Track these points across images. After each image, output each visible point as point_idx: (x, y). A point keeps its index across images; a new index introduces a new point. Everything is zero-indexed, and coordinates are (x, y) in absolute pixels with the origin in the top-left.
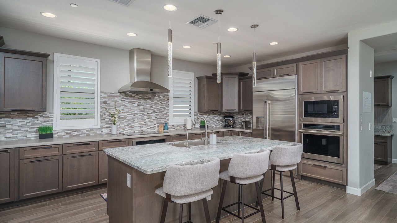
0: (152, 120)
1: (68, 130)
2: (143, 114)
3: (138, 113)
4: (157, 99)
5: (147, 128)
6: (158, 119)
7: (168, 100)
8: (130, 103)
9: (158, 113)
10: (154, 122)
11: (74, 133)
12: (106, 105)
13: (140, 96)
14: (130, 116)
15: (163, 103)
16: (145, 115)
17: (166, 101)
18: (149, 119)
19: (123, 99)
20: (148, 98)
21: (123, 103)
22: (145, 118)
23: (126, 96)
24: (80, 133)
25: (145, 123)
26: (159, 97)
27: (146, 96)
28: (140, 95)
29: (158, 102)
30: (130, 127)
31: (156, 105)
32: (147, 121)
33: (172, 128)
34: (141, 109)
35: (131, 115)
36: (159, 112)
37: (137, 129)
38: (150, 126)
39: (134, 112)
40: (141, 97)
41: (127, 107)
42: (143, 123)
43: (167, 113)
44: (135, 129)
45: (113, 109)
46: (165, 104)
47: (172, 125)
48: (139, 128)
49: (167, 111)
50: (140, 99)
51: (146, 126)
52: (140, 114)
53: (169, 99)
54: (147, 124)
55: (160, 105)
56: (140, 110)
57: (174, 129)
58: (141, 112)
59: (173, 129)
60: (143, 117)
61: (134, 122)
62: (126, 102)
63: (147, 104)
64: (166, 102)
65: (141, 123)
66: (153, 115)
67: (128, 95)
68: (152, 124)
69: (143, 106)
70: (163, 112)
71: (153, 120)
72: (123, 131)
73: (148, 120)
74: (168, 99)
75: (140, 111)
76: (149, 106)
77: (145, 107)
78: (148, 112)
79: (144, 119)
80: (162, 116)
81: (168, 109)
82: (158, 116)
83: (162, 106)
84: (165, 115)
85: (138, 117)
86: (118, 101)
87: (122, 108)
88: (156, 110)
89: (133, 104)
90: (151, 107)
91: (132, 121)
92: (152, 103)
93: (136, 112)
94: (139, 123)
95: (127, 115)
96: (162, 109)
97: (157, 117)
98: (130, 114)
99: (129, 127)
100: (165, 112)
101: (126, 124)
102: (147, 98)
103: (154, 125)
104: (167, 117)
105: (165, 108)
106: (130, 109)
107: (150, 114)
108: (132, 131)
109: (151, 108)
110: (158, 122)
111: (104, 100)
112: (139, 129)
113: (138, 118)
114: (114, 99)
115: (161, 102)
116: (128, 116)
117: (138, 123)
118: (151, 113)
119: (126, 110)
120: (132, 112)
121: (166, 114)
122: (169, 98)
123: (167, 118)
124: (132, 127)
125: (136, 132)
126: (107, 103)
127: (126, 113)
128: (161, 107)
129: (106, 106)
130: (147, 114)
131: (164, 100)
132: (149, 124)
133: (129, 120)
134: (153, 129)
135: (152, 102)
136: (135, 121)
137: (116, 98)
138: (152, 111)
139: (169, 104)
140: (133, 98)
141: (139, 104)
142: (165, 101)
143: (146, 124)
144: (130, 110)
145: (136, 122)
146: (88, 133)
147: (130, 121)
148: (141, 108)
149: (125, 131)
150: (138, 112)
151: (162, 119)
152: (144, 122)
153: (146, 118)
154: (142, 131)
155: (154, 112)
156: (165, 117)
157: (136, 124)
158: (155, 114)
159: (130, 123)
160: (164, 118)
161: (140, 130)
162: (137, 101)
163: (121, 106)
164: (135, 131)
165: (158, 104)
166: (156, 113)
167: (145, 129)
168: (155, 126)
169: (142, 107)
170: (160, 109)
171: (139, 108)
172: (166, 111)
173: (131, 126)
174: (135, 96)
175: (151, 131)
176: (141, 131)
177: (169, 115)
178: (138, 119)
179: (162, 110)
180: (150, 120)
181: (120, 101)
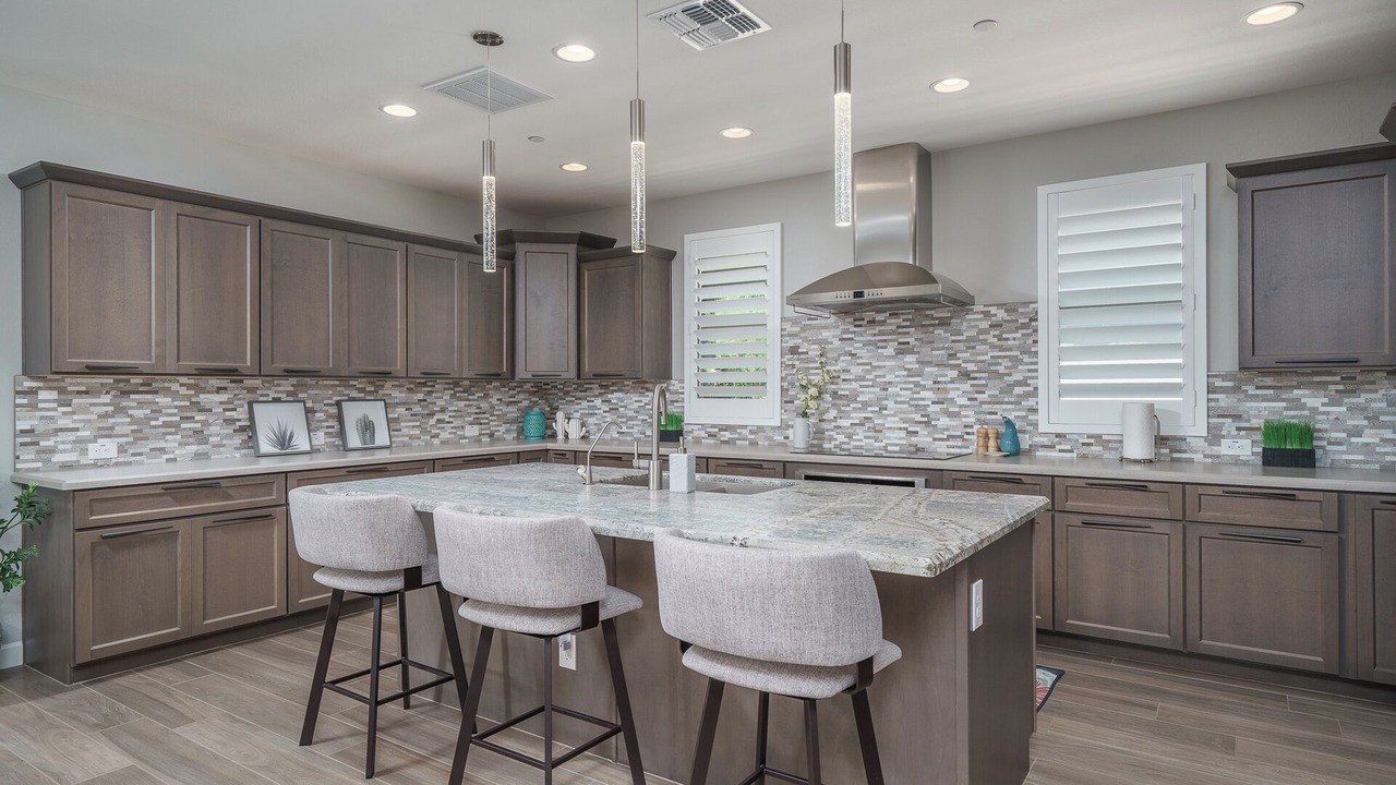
0: (957, 409)
1: (713, 426)
2: (917, 384)
3: (898, 379)
4: (977, 323)
5: (935, 439)
6: (982, 403)
7: (1033, 323)
8: (870, 345)
9: (983, 382)
10: (965, 416)
11: (724, 436)
12: (796, 357)
13: (905, 317)
14: (870, 393)
15: (1004, 336)
16: (924, 388)
17: (1024, 326)
18: (942, 403)
19: (845, 336)
20: (937, 322)
21: (847, 349)
22: (923, 399)
23: (857, 323)
24: (736, 436)
25: (926, 419)
26: (987, 314)
27: (927, 316)
28: (902, 314)
29: (981, 337)
30: (869, 428)
31: (974, 348)
32: (935, 413)
33: (1058, 447)
34: (908, 366)
35: (871, 389)
36: (986, 375)
37: (896, 438)
38: (946, 433)
39: (884, 376)
40: (908, 323)
41: (859, 361)
42: (918, 418)
43: (1026, 378)
44: (889, 438)
45: (817, 368)
46: (1017, 342)
47: (1058, 435)
48: (903, 434)
49: (1030, 371)
50: (905, 330)
51: (931, 429)
52: (905, 383)
53: (1036, 320)
54: (933, 423)
55: (993, 347)
56: (906, 369)
57: (1071, 451)
58: (908, 376)
59: (1060, 451)
60: (915, 396)
61: (884, 412)
62: (856, 345)
63: (935, 345)
64: (1024, 331)
65: (910, 416)
66: (958, 389)
67: (863, 320)
68: (954, 423)
69: (918, 353)
70: (1010, 375)
71: (961, 406)
72: (847, 440)
73: (937, 408)
74: (1031, 320)
75: (906, 373)
76: (943, 352)
77: (927, 359)
78: (937, 376)
79: (921, 403)
80: (1000, 393)
81: (1032, 363)
82: (984, 393)
83: (1001, 349)
84: (1018, 390)
85: (898, 395)
86: (831, 343)
87: (844, 364)
88: (971, 367)
89: (880, 350)
90: (949, 355)
91: (877, 409)
92: (953, 341)
93: (890, 378)
94: (902, 416)
95: (861, 386)
96: (1000, 364)
97: (976, 396)
98: (870, 383)
99: (866, 428)
100: (1018, 377)
101: (857, 417)
102: (932, 322)
103: (966, 426)
104: (1027, 395)
105: (1016, 361)
106: (869, 367)
107: (945, 383)
108: (877, 444)
109: (951, 362)
110: (983, 417)
111: (792, 342)
112: (900, 439)
113: (899, 399)
114: (820, 337)
115: (996, 333)
116: (861, 390)
117: (897, 419)
118: (952, 381)
119: (857, 370)
120: (876, 376)
121: (1024, 383)
122: (1037, 312)
123: (1031, 402)
124: (876, 431)
125: (889, 448)
126: (800, 350)
127: (856, 380)
128: (999, 357)
129: (798, 360)
130: (935, 382)
131: (1013, 325)
132: (944, 421)
133: (865, 405)
134: (960, 444)
135: (953, 338)
136: (886, 409)
137: (826, 334)
138: (954, 373)
139: (1035, 342)
140: (881, 328)
141: (901, 346)
142: (1017, 329)
143: (928, 424)
144: (869, 372)
145: (892, 412)
146: (752, 437)
147: (869, 409)
148: (910, 363)
149: (853, 443)
150: (896, 377)
151: (1004, 406)
152: (922, 416)
153: (929, 399)
154: (913, 449)
155: (966, 375)
156: (1018, 396)
157: (889, 418)
158: (967, 386)
159: (870, 415)
160: (1011, 403)
161: (905, 442)
162: (894, 337)
163: (842, 358)
164: (887, 445)
165: (984, 342)
166: (975, 379)
167: (923, 439)
168: (968, 434)
169: (915, 360)
170: (989, 364)
171: (901, 364)
172: (1021, 371)
173: (871, 425)
174: (885, 321)
175: (952, 451)
176: (910, 445)
177: (1036, 389)
178: (896, 402)
179: (1001, 369)
180: (945, 406)
181: (837, 343)
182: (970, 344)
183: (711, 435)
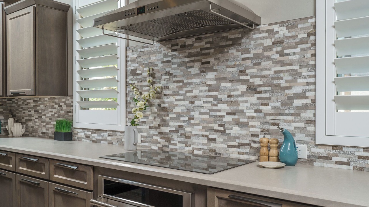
0: (246, 120)
1: (88, 130)
2: (215, 98)
3: (201, 94)
4: (262, 41)
5: (229, 146)
6: (266, 114)
7: (312, 38)
8: (182, 65)
9: (267, 95)
10: (253, 126)
11: (94, 137)
12: (135, 77)
13: (207, 40)
14: (182, 105)
15: (286, 51)
16: (221, 101)
17: (303, 41)
18: (234, 114)
19: (166, 59)
20: (231, 42)
21: (167, 70)
22: (220, 111)
23: (174, 48)
24: (100, 138)
25: (222, 128)
26: (271, 32)
27: (223, 38)
28: (205, 38)
29: (266, 54)
30: (181, 134)
31: (260, 64)
32: (229, 123)
33: (334, 159)
34: (209, 83)
35: (183, 103)
36: (269, 89)
37: (200, 144)
38: (237, 141)
39: (191, 91)
40: (208, 46)
41: (175, 79)
42: (216, 127)
43: (304, 92)
44: (194, 144)
45: (147, 86)
46: (297, 57)
47: (334, 147)
48: (205, 141)
49: (308, 84)
50: (207, 51)
51: (225, 137)
52: (208, 96)
53: (314, 34)
54: (228, 131)
55: (276, 62)
56: (207, 85)
57: (347, 164)
58: (209, 91)
59: (337, 163)
60: (214, 108)
61: (192, 121)
62: (173, 66)
63: (229, 63)
64: (303, 46)
65: (211, 125)
66: (246, 102)
67: (177, 45)
68: (244, 132)
69: (216, 71)
70: (289, 88)
71: (249, 117)
72: (167, 144)
73: (228, 119)
74: (309, 35)
75: (207, 88)
76: (235, 69)
77: (223, 76)
78: (231, 90)
79: (218, 114)
80: (282, 105)
81: (310, 77)
82: (267, 105)
83: (283, 64)
84: (298, 103)
85: (202, 107)
86: (157, 65)
87: (165, 82)
88: (257, 81)
89: (189, 70)
90: (241, 72)
91: (187, 119)
92: (243, 59)
93: (196, 93)
94: (205, 125)
95: (176, 100)
96: (281, 78)
97: (262, 108)
98: (182, 97)
99: (179, 134)
100: (297, 90)
101: (174, 125)
102: (228, 43)
103: (253, 136)
104: (305, 107)
105: (296, 75)
106: (181, 84)
107: (237, 96)
108: (187, 149)
109: (242, 78)
110: (267, 127)
111: (132, 66)
112: (203, 144)
113: (202, 110)
114: (150, 61)
115: (279, 49)
116: (176, 103)
117: (201, 127)
118: (242, 95)
119: (173, 87)
120: (187, 92)
121: (302, 96)
123: (308, 114)
124: (186, 137)
125: (196, 152)
126: (138, 72)
127: (172, 95)
128: (281, 72)
129: (136, 79)
130: (229, 96)
131: (293, 42)
132: (236, 130)
133: (179, 115)
134: (248, 151)
135: (244, 56)
136: (193, 119)
137: (153, 58)
138: (244, 88)
139: (313, 55)
140: (190, 51)
141: (204, 66)
142: (297, 44)
143: (223, 132)
144: (181, 88)
145: (197, 122)
146: (109, 138)
147: (182, 119)
148: (211, 79)
149: (171, 146)
150: (201, 91)
151: (285, 118)
152: (220, 125)
153: (224, 111)
154: (212, 154)
155: (253, 89)
156: (298, 108)
157: (195, 127)
158: (253, 99)
159: (182, 124)
160: (291, 115)
161: (205, 147)
162: (198, 58)
163: (164, 77)
164: (194, 149)
165: (268, 58)
166: (260, 92)
167: (220, 145)
168: (255, 142)
169: (213, 77)
170: (273, 79)
171: (203, 80)
172: (300, 85)
173: (183, 132)
174: (192, 45)
175: (242, 157)
176: (211, 150)
177: (314, 101)
178: (200, 113)
179: (283, 83)
180: (236, 117)
181: (160, 65)
182: (257, 60)
183: (88, 137)
